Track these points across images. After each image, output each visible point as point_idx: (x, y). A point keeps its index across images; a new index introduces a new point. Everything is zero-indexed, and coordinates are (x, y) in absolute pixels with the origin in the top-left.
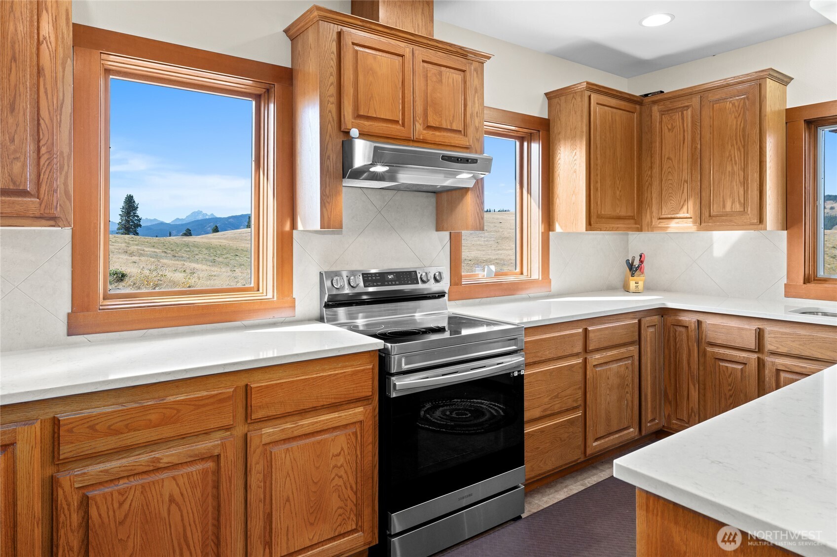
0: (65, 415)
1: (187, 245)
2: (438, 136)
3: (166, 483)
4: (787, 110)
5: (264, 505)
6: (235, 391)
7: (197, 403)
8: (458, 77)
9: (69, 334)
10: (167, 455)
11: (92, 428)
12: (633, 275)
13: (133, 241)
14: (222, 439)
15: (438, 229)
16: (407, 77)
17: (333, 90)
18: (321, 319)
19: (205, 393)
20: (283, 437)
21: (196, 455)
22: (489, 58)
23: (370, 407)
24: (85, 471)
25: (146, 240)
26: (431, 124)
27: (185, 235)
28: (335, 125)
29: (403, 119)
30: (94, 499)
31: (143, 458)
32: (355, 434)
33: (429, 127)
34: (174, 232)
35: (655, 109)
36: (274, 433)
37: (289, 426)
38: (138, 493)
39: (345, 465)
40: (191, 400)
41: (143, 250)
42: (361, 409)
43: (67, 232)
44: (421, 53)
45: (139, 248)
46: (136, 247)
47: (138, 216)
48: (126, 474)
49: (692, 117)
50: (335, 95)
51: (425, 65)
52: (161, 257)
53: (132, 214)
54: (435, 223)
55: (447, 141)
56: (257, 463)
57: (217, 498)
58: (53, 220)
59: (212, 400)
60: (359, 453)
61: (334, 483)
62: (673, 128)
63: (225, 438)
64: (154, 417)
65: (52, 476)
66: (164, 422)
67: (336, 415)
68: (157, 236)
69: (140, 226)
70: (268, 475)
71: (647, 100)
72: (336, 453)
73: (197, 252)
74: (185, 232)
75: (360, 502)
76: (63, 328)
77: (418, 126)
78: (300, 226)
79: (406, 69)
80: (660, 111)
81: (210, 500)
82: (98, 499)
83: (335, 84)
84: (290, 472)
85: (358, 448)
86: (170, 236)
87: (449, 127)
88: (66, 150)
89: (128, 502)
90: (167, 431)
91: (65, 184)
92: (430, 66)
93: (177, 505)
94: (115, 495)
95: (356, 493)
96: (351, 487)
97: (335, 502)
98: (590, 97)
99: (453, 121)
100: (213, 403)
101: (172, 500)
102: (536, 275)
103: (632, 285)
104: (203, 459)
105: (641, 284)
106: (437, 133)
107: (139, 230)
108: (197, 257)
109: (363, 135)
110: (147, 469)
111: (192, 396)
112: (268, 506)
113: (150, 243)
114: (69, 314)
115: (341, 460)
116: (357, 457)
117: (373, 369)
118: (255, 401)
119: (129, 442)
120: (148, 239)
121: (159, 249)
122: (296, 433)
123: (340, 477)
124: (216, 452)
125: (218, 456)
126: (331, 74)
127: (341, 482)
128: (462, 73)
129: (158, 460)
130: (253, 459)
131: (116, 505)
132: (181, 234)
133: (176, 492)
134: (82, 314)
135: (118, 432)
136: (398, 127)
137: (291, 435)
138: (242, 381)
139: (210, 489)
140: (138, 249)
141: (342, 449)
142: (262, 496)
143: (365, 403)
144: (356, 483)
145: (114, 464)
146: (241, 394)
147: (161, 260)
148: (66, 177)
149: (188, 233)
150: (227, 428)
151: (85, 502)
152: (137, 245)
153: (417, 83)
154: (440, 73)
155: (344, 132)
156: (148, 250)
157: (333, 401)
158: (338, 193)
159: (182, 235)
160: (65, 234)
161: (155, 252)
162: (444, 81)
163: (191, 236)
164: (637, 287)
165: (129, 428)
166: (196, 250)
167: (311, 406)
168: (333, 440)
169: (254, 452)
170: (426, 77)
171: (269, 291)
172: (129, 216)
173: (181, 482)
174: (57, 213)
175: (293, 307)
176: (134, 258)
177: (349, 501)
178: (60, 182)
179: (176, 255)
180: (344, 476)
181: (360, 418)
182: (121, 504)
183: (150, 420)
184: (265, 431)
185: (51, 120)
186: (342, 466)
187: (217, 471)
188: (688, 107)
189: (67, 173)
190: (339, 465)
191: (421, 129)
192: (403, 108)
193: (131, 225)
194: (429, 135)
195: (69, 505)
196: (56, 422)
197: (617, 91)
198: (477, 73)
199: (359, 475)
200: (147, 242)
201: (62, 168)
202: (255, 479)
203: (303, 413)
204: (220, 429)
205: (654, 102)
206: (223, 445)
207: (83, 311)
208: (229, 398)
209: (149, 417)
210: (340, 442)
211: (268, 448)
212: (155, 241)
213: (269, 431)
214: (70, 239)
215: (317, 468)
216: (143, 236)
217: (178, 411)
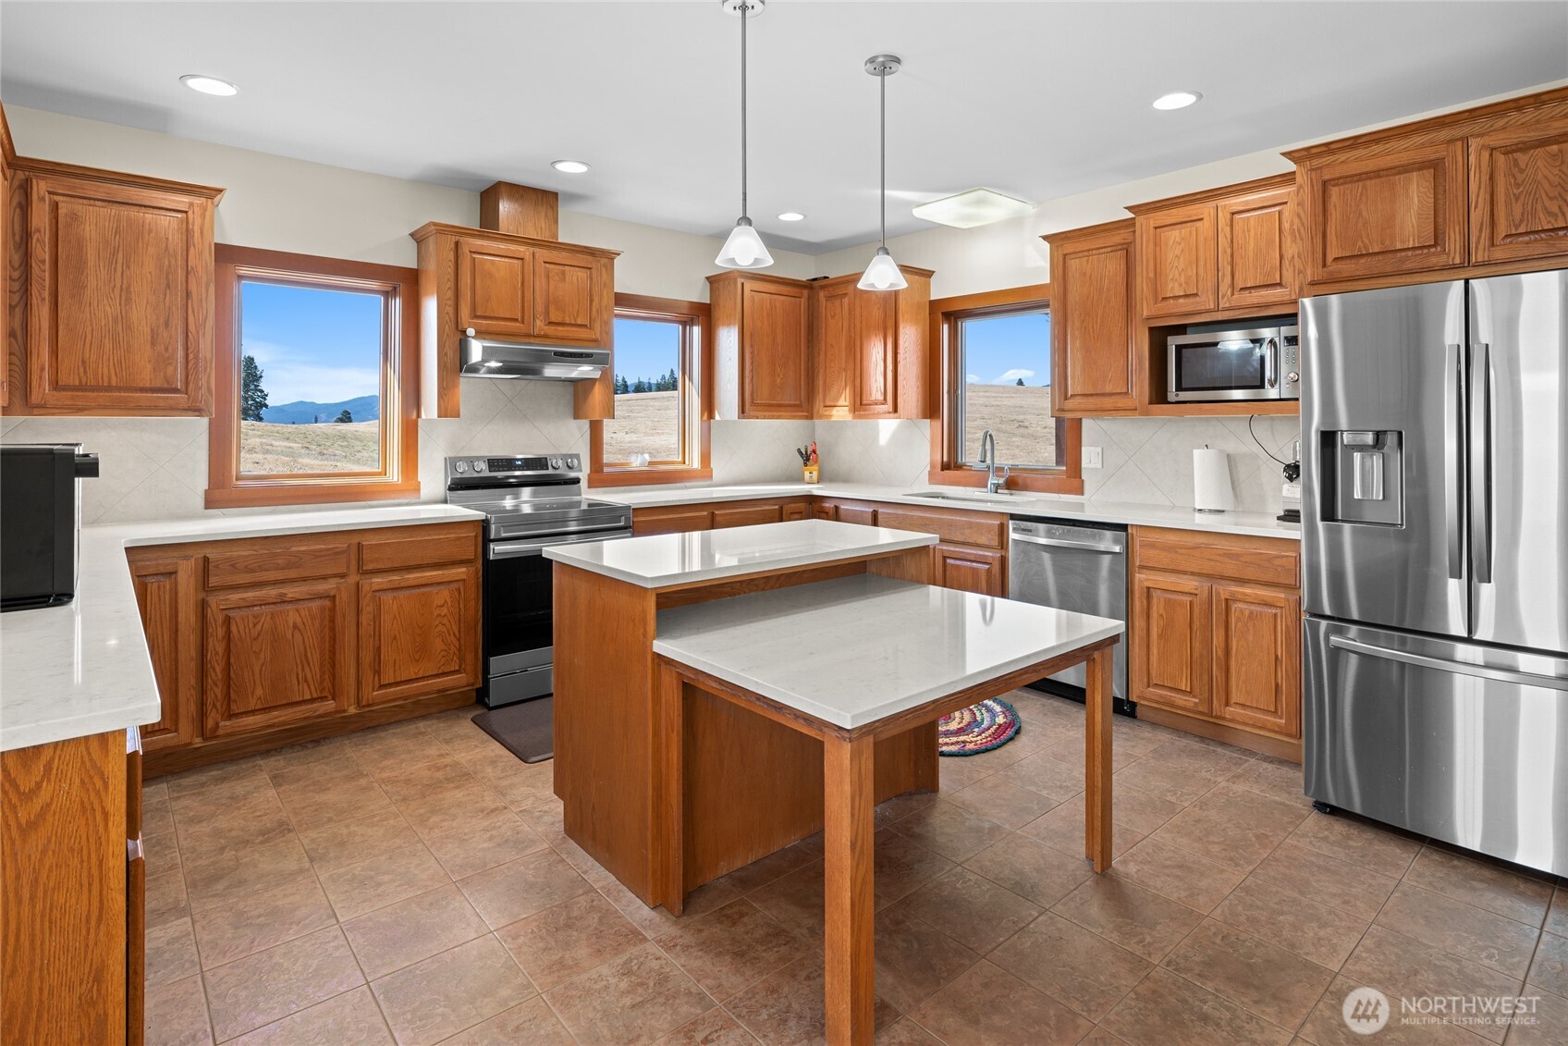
0: (212, 554)
1: (344, 437)
2: (561, 331)
3: (291, 613)
4: (931, 302)
5: (374, 640)
6: (349, 546)
7: (317, 554)
8: (582, 274)
9: (206, 508)
10: (292, 591)
11: (233, 566)
12: (806, 465)
13: (253, 430)
14: (336, 583)
15: (577, 416)
16: (526, 279)
17: (450, 294)
18: (445, 502)
19: (323, 547)
20: (392, 586)
21: (315, 594)
22: (619, 254)
23: (472, 569)
24: (228, 597)
25: (276, 430)
26: (553, 320)
27: (341, 420)
28: (453, 325)
29: (523, 317)
30: (234, 619)
31: (271, 592)
32: (459, 590)
33: (551, 323)
34: (323, 416)
35: (822, 294)
36: (382, 583)
37: (396, 578)
38: (268, 618)
39: (448, 615)
40: (311, 551)
41: (271, 445)
42: (464, 570)
43: (204, 421)
44: (542, 254)
45: (264, 440)
46: (258, 440)
47: (262, 391)
48: (258, 603)
49: (849, 305)
50: (452, 298)
51: (547, 265)
52: (300, 456)
53: (252, 387)
54: (572, 411)
55: (571, 335)
56: (368, 605)
57: (333, 629)
58: (198, 411)
59: (328, 552)
60: (462, 606)
61: (437, 630)
62: (835, 315)
63: (340, 583)
64: (281, 561)
65: (203, 599)
66: (289, 566)
67: (440, 572)
68: (293, 423)
69: (266, 406)
70: (377, 618)
71: (815, 283)
72: (439, 604)
73: (360, 448)
74: (341, 416)
75: (463, 648)
76: (200, 501)
77: (538, 322)
78: (423, 416)
79: (526, 271)
80: (826, 297)
81: (327, 630)
82: (238, 620)
83: (453, 288)
84: (397, 616)
85: (461, 602)
86: (316, 422)
87: (573, 322)
88: (209, 356)
89: (261, 624)
90: (293, 574)
91: (208, 382)
92: (553, 266)
93: (300, 631)
94: (251, 617)
95: (459, 640)
96: (454, 634)
97: (438, 645)
98: (743, 284)
99: (577, 315)
100: (329, 555)
101: (295, 626)
102: (695, 463)
103: (807, 474)
104: (321, 598)
105: (815, 474)
106: (560, 328)
107: (263, 412)
108: (359, 455)
109: (481, 334)
110: (276, 600)
111: (312, 548)
112: (377, 642)
113: (283, 434)
114: (206, 491)
115: (445, 611)
116: (460, 610)
117: (476, 537)
118: (366, 555)
119: (261, 579)
120: (280, 427)
121: (296, 442)
122: (402, 585)
123: (444, 625)
124: (332, 593)
125: (334, 597)
126: (449, 280)
127: (444, 629)
128: (588, 271)
129: (285, 595)
130: (364, 602)
131: (251, 625)
132: (335, 419)
133: (299, 621)
134: (217, 491)
135: (253, 571)
136: (518, 324)
137: (397, 586)
138: (355, 540)
139: (326, 622)
140: (262, 444)
141: (446, 601)
142: (372, 633)
143: (469, 565)
144: (459, 632)
145: (250, 595)
146: (354, 549)
147: (300, 460)
148: (209, 377)
149: (346, 418)
150: (342, 576)
151: (228, 621)
152: (260, 436)
153: (537, 283)
154: (563, 273)
155: (461, 331)
156: (280, 444)
157: (437, 561)
158: (455, 385)
159: (336, 422)
160: (203, 422)
161: (290, 447)
162: (567, 279)
163: (351, 422)
164: (811, 477)
165: (261, 569)
166: (358, 446)
167: (416, 563)
168: (437, 593)
169: (365, 596)
170: (548, 277)
171: (394, 475)
172: (248, 391)
173: (303, 614)
174: (202, 405)
175: (418, 490)
176: (255, 455)
177: (452, 646)
178: (204, 380)
179: (325, 452)
180: (448, 624)
181: (464, 577)
182: (255, 625)
183: (278, 564)
184: (374, 580)
185: (198, 333)
186: (445, 615)
187: (333, 609)
188: (846, 294)
189: (209, 374)
190: (443, 614)
191: (542, 324)
192: (523, 307)
193: (251, 405)
194: (551, 330)
195: (215, 621)
196: (206, 560)
197: (777, 277)
198: (606, 269)
199: (462, 625)
200: (277, 432)
201: (205, 370)
202: (364, 619)
203: (409, 569)
204: (335, 576)
205: (822, 287)
206: (338, 589)
207: (218, 488)
208: (343, 552)
209: (276, 561)
210: (443, 595)
211: (377, 594)
212: (290, 430)
213: (378, 581)
214: (208, 426)
215: (423, 615)
216: (270, 422)
217: (301, 559)
